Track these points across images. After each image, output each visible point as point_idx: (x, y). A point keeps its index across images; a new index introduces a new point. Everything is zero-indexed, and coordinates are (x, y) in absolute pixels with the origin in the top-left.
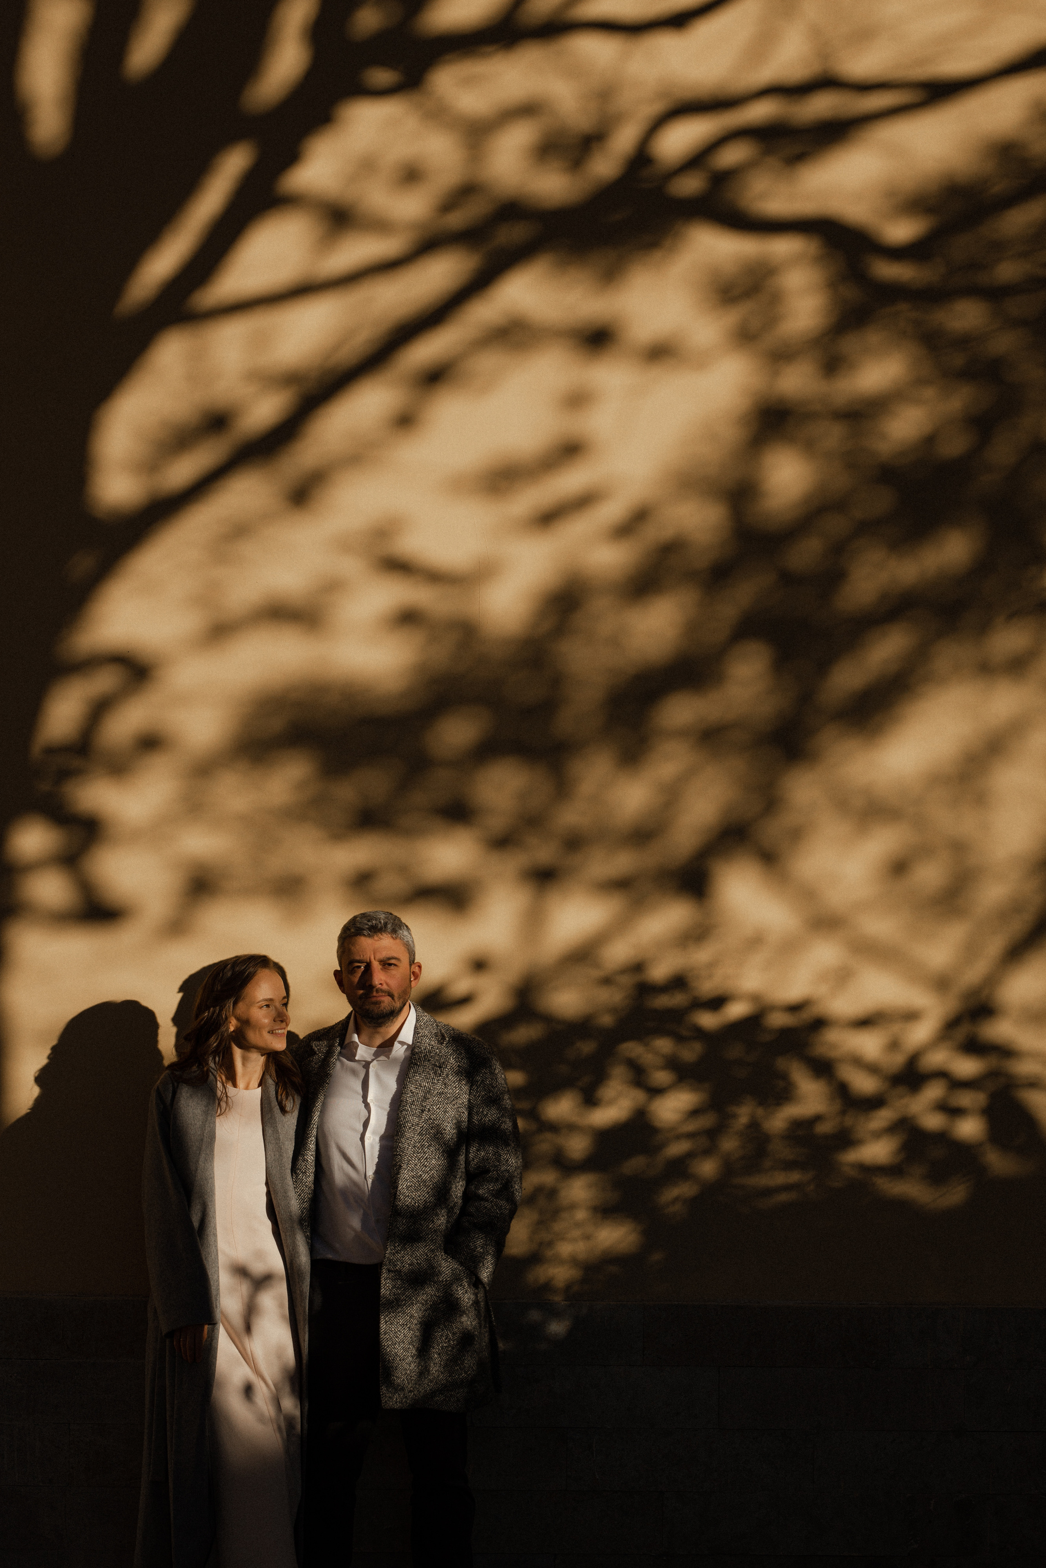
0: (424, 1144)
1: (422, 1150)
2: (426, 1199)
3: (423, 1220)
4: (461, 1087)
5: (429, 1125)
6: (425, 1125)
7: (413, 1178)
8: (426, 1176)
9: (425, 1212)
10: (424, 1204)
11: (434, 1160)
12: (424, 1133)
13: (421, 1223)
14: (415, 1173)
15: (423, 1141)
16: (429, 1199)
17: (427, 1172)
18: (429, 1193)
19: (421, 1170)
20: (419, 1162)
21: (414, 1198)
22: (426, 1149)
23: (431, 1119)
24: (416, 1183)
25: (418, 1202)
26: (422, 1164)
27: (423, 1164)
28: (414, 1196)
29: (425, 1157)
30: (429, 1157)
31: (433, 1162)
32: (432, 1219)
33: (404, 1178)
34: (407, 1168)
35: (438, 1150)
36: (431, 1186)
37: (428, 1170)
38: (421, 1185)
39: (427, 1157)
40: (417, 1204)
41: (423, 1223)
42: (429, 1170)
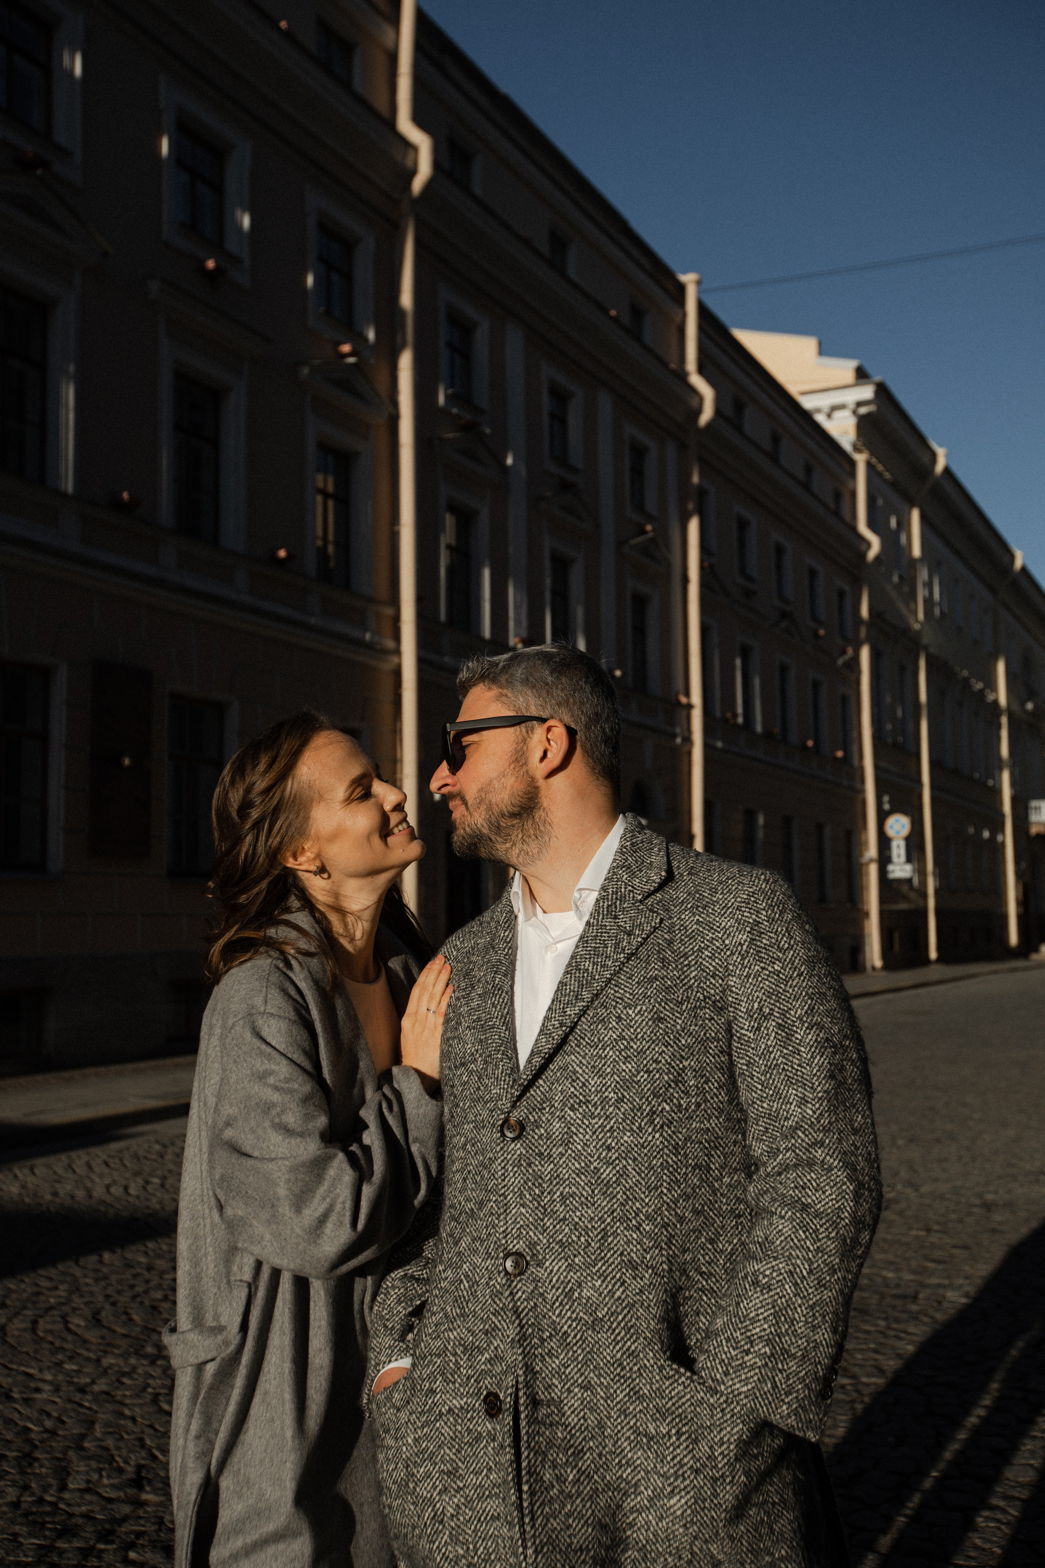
0: (607, 1097)
1: (601, 1110)
2: (606, 1227)
3: (599, 1278)
4: (701, 963)
5: (620, 1053)
6: (611, 1053)
7: (577, 1175)
8: (607, 1172)
9: (603, 1258)
10: (600, 1240)
11: (628, 1134)
12: (608, 1070)
13: (594, 1285)
14: (583, 1164)
15: (606, 1089)
16: (612, 1227)
17: (612, 1164)
18: (612, 1213)
19: (599, 1157)
20: (595, 1137)
21: (577, 1223)
22: (611, 1109)
23: (625, 1039)
24: (584, 1189)
25: (587, 1233)
26: (601, 1143)
27: (604, 1144)
28: (576, 1219)
29: (608, 1128)
30: (619, 1128)
31: (626, 1138)
32: (621, 1277)
33: (558, 1176)
34: (566, 1151)
35: (638, 1110)
36: (619, 1196)
37: (614, 1158)
38: (596, 1192)
39: (612, 1127)
40: (583, 1239)
41: (600, 1286)
42: (617, 1158)
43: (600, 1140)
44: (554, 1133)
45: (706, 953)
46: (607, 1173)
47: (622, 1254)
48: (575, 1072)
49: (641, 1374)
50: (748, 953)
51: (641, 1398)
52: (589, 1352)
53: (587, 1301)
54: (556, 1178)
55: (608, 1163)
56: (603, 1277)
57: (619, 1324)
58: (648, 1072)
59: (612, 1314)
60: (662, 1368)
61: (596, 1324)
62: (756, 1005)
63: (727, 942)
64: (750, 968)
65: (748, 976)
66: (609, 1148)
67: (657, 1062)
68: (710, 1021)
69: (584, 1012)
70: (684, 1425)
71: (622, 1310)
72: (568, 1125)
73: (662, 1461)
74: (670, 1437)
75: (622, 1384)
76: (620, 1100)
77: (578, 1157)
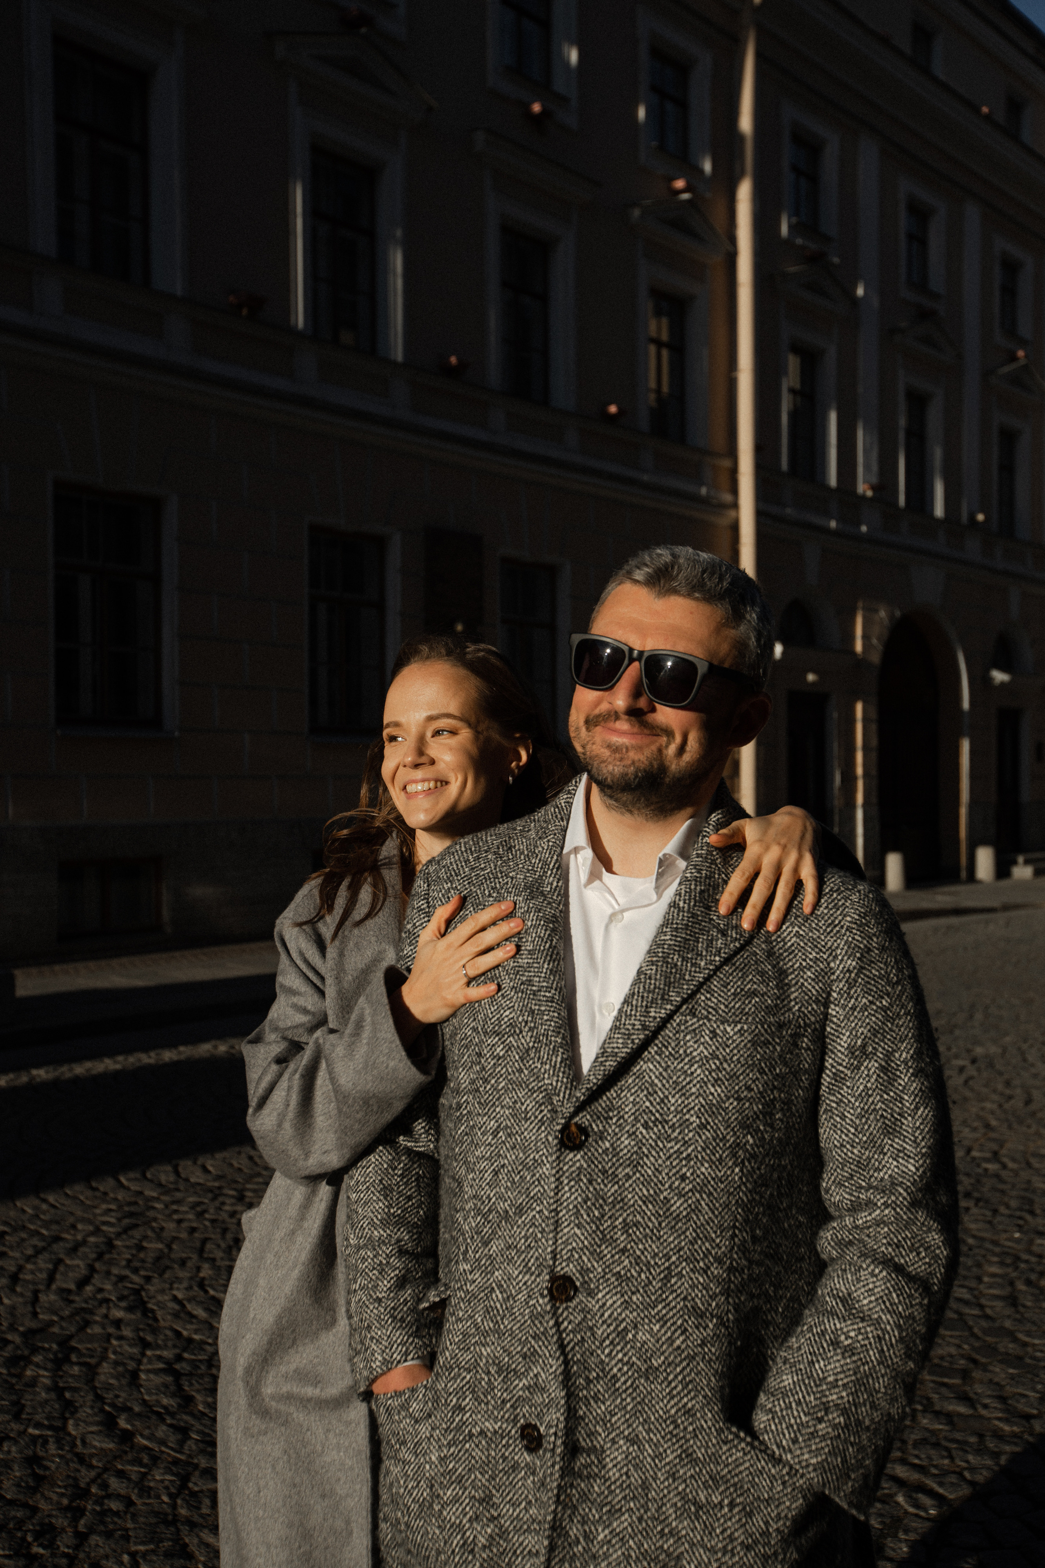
43: (675, 1167)
44: (622, 1150)
45: (809, 973)
46: (677, 1205)
47: (685, 1299)
48: (652, 1084)
49: (696, 1436)
50: (856, 982)
51: (695, 1462)
52: (639, 1403)
53: (642, 1346)
54: (619, 1201)
55: (680, 1195)
56: (664, 1321)
57: (676, 1377)
58: (739, 1099)
59: (669, 1364)
60: (720, 1431)
61: (649, 1373)
62: (859, 1042)
63: (832, 965)
64: (856, 999)
65: (853, 1008)
66: (683, 1178)
67: (749, 1089)
68: (806, 1051)
69: (670, 1017)
70: (738, 1496)
71: (681, 1362)
72: (640, 1144)
73: (710, 1533)
74: (722, 1507)
75: (674, 1444)
76: (702, 1126)
77: (647, 1182)
